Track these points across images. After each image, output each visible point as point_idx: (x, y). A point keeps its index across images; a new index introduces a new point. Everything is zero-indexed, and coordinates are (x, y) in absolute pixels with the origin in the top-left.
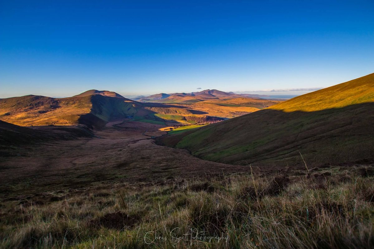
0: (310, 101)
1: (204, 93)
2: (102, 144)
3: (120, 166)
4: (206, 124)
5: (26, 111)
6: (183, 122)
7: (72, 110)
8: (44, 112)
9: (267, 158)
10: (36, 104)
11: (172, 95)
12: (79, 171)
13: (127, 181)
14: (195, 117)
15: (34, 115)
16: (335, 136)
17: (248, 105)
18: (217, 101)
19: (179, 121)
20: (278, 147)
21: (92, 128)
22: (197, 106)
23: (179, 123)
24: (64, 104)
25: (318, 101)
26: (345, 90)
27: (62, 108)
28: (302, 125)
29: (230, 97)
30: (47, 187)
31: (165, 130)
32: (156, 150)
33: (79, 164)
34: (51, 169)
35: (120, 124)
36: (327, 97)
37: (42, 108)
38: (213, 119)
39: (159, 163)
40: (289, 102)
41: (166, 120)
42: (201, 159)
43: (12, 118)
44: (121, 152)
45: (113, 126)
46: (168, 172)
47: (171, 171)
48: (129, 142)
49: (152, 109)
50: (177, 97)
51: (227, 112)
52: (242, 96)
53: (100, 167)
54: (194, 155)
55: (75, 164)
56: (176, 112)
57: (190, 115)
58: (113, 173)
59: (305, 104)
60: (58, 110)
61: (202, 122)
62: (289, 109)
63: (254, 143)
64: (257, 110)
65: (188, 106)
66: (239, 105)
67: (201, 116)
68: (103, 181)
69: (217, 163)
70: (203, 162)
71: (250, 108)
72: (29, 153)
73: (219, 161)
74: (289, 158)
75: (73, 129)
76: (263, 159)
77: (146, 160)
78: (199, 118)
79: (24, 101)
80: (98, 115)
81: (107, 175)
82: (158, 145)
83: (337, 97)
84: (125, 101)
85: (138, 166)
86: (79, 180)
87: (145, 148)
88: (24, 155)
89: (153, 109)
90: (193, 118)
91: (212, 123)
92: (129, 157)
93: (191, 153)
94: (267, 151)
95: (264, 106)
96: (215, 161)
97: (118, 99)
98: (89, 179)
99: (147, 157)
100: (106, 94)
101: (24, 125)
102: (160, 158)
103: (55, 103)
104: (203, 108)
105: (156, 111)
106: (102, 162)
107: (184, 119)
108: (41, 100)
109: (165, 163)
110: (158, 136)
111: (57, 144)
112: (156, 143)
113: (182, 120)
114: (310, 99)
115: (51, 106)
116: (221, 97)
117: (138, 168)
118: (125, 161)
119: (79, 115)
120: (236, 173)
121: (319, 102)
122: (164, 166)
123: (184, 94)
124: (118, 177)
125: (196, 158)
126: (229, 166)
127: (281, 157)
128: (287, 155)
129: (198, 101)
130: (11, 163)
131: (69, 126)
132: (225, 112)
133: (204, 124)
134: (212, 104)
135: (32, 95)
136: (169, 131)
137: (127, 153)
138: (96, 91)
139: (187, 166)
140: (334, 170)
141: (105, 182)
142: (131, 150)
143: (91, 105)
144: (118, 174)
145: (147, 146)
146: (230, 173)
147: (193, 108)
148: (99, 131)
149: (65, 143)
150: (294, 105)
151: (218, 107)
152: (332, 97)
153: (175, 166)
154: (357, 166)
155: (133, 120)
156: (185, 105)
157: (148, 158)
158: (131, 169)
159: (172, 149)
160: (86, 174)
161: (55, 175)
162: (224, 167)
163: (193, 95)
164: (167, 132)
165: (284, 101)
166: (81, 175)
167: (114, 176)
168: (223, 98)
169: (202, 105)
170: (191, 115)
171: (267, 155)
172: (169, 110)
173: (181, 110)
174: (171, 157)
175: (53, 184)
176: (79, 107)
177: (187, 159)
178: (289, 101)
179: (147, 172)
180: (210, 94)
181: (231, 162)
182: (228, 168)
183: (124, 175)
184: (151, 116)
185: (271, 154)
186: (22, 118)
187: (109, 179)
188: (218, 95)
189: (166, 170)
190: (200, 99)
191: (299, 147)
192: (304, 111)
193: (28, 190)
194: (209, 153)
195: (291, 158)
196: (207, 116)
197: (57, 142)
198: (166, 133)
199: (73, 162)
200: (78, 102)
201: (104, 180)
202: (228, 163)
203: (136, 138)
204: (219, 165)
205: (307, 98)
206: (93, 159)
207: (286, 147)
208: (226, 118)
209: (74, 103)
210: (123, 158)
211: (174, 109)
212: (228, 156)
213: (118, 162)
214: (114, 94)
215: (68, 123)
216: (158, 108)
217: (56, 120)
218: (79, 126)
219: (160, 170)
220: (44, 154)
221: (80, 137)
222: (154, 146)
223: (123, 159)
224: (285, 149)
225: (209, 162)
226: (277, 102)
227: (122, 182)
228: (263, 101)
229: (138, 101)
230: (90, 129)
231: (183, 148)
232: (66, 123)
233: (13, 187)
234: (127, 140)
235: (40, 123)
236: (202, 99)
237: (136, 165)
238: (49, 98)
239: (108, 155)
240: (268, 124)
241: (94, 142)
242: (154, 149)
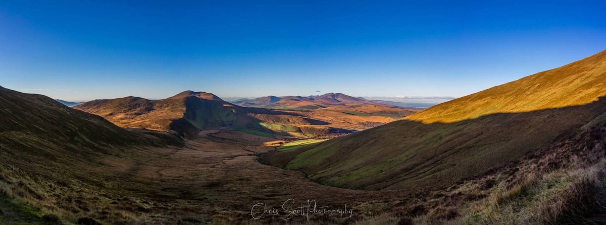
0: (447, 111)
1: (325, 97)
2: (192, 157)
3: (211, 185)
4: (327, 138)
5: (125, 112)
6: (297, 134)
7: (165, 114)
8: (139, 114)
9: (406, 179)
10: (134, 106)
11: (284, 98)
12: (164, 183)
13: (218, 205)
14: (314, 128)
15: (130, 117)
16: (471, 147)
17: (382, 113)
18: (343, 108)
19: (292, 133)
20: (417, 165)
21: (183, 136)
22: (316, 114)
23: (292, 136)
24: (158, 107)
25: (453, 111)
26: (475, 101)
27: (156, 111)
28: (441, 138)
29: (361, 103)
30: (132, 192)
31: (273, 144)
32: (259, 171)
33: (166, 176)
34: (138, 175)
35: (215, 133)
36: (461, 107)
37: (138, 110)
38: (338, 132)
39: (263, 187)
40: (427, 112)
41: (275, 132)
42: (321, 184)
43: (114, 118)
44: (214, 168)
45: (207, 135)
46: (274, 199)
47: (279, 198)
48: (224, 158)
49: (256, 117)
50: (291, 102)
51: (356, 123)
52: (373, 103)
53: (187, 183)
54: (310, 178)
55: (161, 175)
56: (289, 121)
57: (306, 126)
58: (202, 193)
59: (442, 114)
60: (152, 113)
61: (323, 135)
62: (427, 119)
63: (390, 162)
64: (392, 120)
65: (304, 113)
66: (371, 114)
67: (322, 127)
68: (190, 201)
69: (343, 189)
70: (323, 188)
71: (384, 117)
72: (122, 154)
73: (345, 186)
74: (430, 176)
75: (165, 135)
76: (402, 180)
77: (244, 182)
78: (319, 130)
79: (125, 102)
80: (191, 121)
81: (195, 194)
82: (263, 163)
83: (469, 108)
84: (224, 105)
85: (234, 188)
86: (164, 193)
87: (244, 167)
88: (118, 156)
89: (258, 116)
90: (311, 131)
91: (337, 136)
92: (223, 176)
93: (306, 177)
94: (406, 170)
95: (401, 115)
96: (341, 187)
97: (215, 103)
98: (174, 194)
99: (248, 178)
100: (202, 96)
101: (121, 126)
102: (264, 181)
103: (149, 105)
104: (324, 116)
105: (262, 119)
106: (191, 178)
107: (299, 130)
108: (138, 102)
109: (271, 187)
110: (263, 151)
111: (146, 149)
112: (260, 161)
113: (296, 132)
114: (447, 108)
115: (146, 108)
116: (349, 103)
117: (233, 190)
118: (218, 180)
119: (171, 120)
120: (367, 203)
121: (455, 113)
122: (269, 192)
123: (299, 97)
124: (207, 199)
125: (314, 183)
126: (359, 192)
127: (422, 175)
128: (427, 173)
129: (318, 108)
130: (107, 160)
131: (160, 131)
132: (353, 122)
133: (325, 139)
134: (337, 111)
135: (132, 97)
136: (278, 146)
137: (222, 171)
138: (192, 92)
139: (301, 193)
140: (468, 186)
141: (191, 201)
142: (226, 168)
143: (185, 109)
144: (208, 194)
145: (248, 165)
146: (359, 203)
147: (311, 116)
148: (190, 140)
149: (154, 149)
150: (431, 115)
151: (344, 116)
152: (465, 107)
153: (285, 192)
154: (485, 178)
155: (232, 129)
156: (301, 113)
157: (248, 180)
158: (225, 191)
159: (281, 170)
160: (171, 188)
161: (140, 182)
162: (352, 194)
163: (311, 99)
164: (275, 147)
165: (422, 111)
166: (165, 189)
167: (203, 197)
168: (351, 104)
169: (324, 113)
170: (308, 125)
171: (406, 175)
172: (279, 118)
173: (295, 119)
174: (279, 180)
175: (137, 190)
176: (172, 111)
177: (301, 184)
178: (427, 110)
179: (245, 198)
180: (333, 98)
181: (362, 187)
182: (358, 195)
183: (215, 197)
184: (254, 126)
185: (410, 173)
186: (122, 119)
187: (196, 199)
188: (344, 101)
189: (271, 197)
190: (320, 104)
191: (439, 162)
192: (441, 122)
193: (116, 190)
194: (332, 176)
195: (432, 175)
196: (329, 127)
197: (146, 147)
198: (274, 149)
199: (159, 172)
200: (171, 104)
201: (190, 199)
202: (357, 188)
203: (234, 153)
204: (345, 192)
205: (444, 107)
206: (180, 172)
207: (426, 164)
208: (354, 130)
209: (167, 106)
210: (216, 176)
211: (286, 117)
212: (358, 179)
213: (209, 180)
214: (212, 96)
215: (159, 128)
216: (265, 115)
217: (148, 123)
218: (170, 133)
219: (264, 197)
220: (134, 158)
221: (169, 145)
222: (256, 165)
223: (215, 178)
224: (426, 167)
225: (332, 188)
226: (414, 111)
227: (212, 205)
228: (399, 110)
229: (240, 105)
230: (181, 137)
231: (297, 170)
232: (158, 128)
233: (105, 183)
234: (223, 154)
235: (135, 125)
236: (323, 105)
237: (232, 187)
238: (146, 100)
239: (197, 171)
240: (405, 138)
241: (184, 153)
242: (256, 168)
